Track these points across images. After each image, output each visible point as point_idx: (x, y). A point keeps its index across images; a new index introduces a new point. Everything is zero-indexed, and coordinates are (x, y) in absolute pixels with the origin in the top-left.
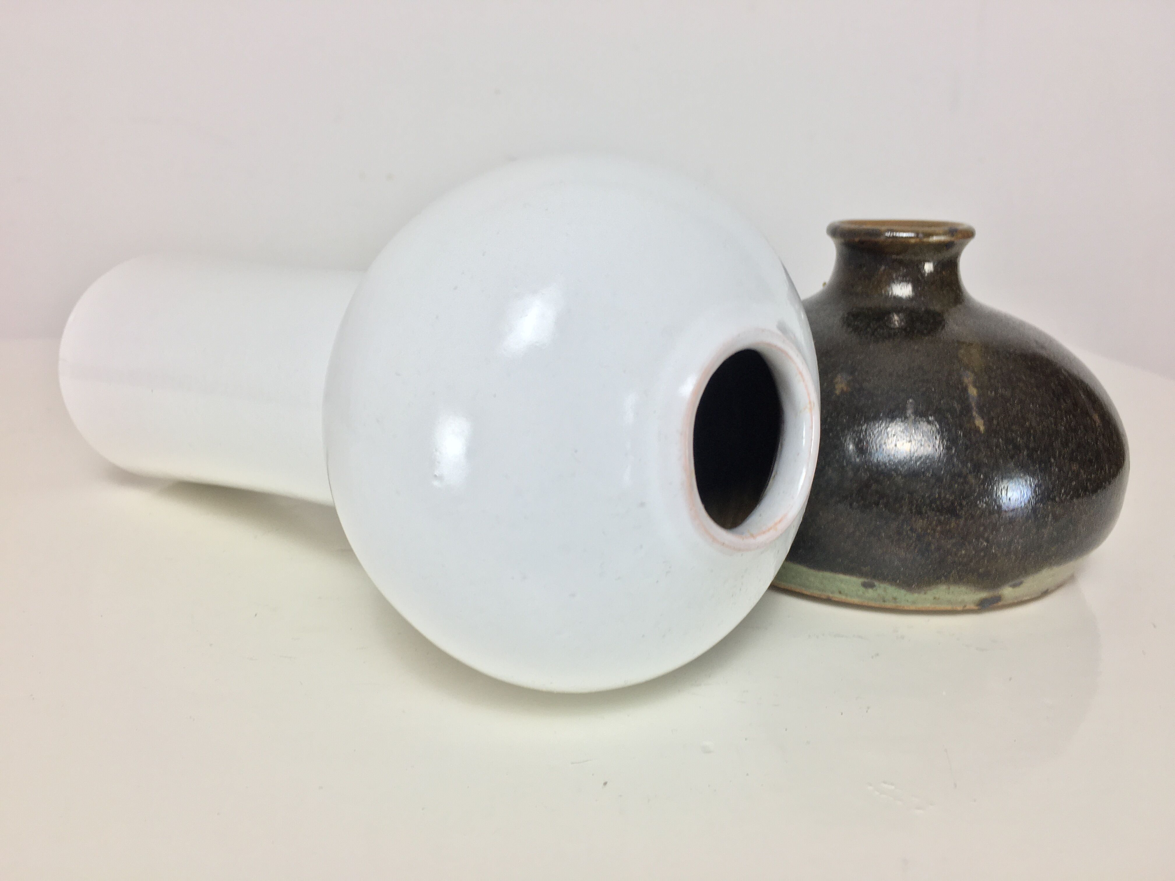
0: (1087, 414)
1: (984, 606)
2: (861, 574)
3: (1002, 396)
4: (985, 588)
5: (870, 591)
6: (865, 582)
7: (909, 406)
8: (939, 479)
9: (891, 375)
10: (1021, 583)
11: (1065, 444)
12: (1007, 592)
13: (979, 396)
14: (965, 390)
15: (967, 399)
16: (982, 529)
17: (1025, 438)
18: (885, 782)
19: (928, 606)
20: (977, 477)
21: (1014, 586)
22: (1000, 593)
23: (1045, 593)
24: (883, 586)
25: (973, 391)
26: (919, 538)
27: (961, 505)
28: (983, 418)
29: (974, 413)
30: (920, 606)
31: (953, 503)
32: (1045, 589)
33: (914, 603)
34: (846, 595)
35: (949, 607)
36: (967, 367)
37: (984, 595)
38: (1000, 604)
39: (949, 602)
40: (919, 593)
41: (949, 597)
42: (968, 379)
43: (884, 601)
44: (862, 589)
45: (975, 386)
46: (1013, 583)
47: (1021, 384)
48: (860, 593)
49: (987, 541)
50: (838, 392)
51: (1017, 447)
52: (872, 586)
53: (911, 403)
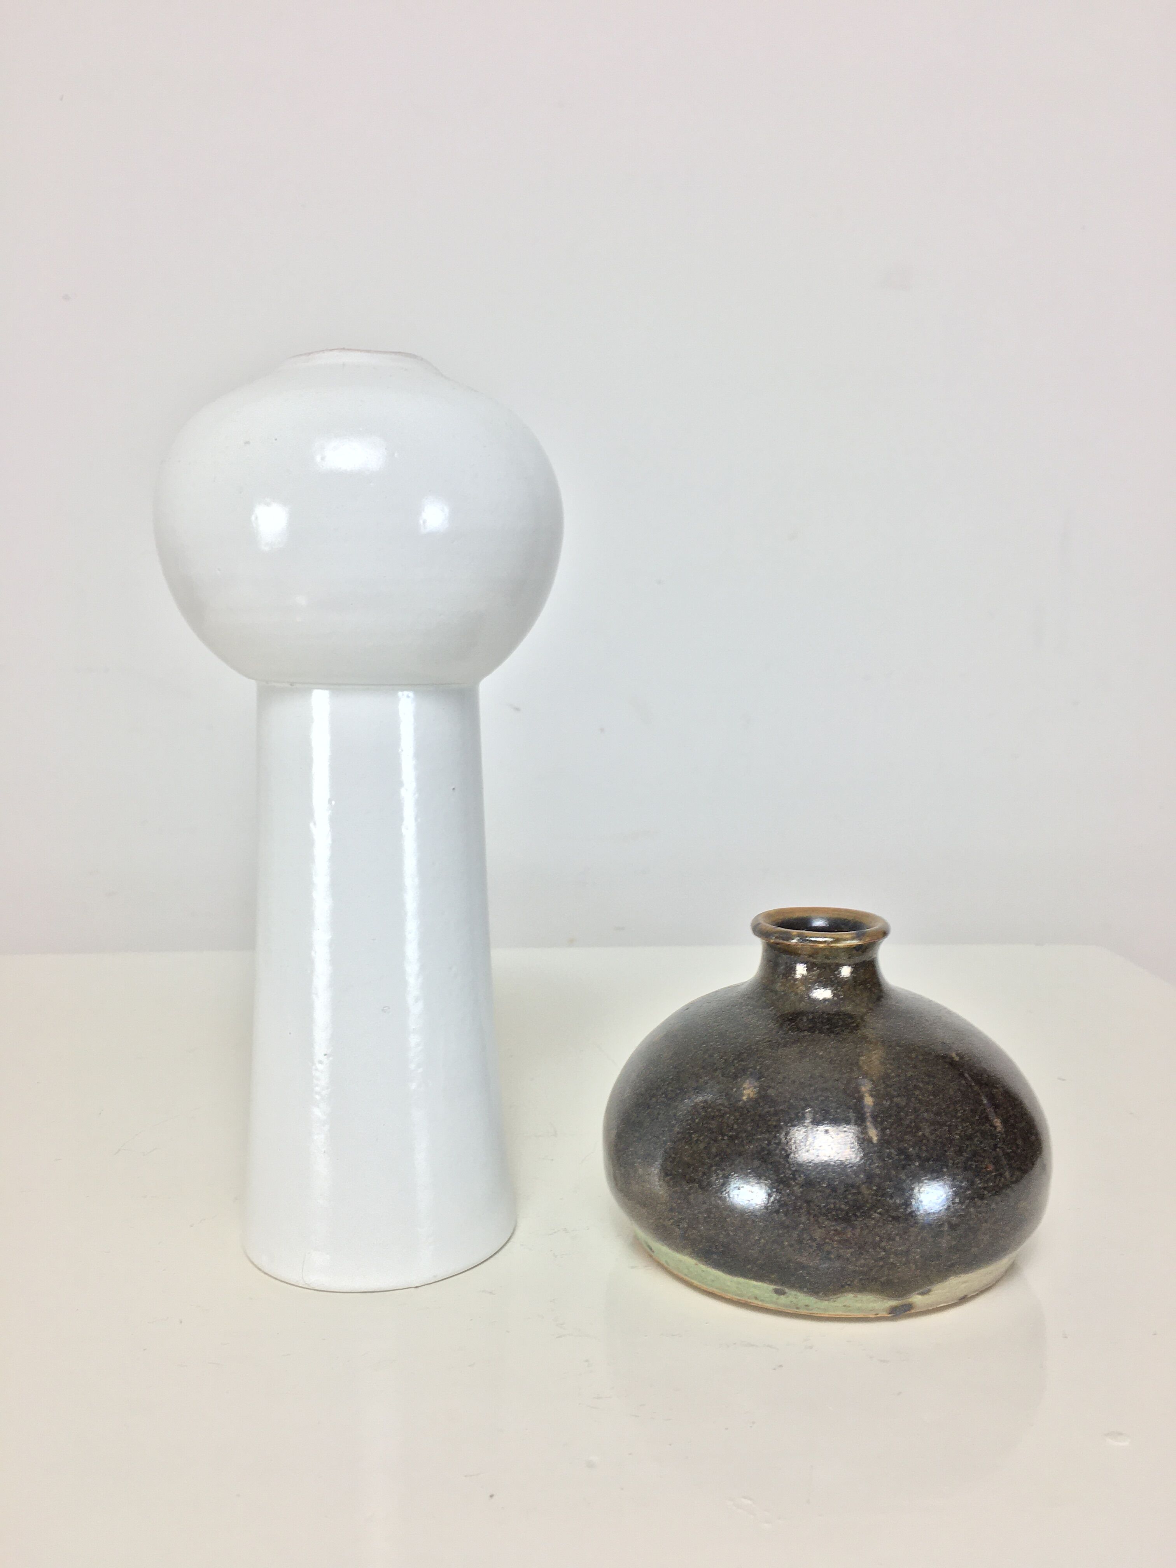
0: (987, 1119)
1: (897, 1313)
2: (771, 1282)
3: (897, 1105)
4: (890, 1296)
5: (782, 1297)
6: (776, 1288)
7: (807, 1115)
8: (834, 1190)
9: (794, 1082)
10: (929, 1291)
11: (960, 1152)
12: (917, 1299)
13: (876, 1104)
14: (860, 1099)
15: (862, 1108)
16: (878, 1239)
17: (917, 1148)
18: (745, 1498)
19: (839, 1313)
20: (869, 1188)
21: (923, 1294)
22: (910, 1300)
23: (964, 1300)
24: (794, 1293)
25: (869, 1101)
26: (819, 1247)
27: (855, 1215)
28: (876, 1128)
29: (868, 1124)
30: (832, 1314)
31: (847, 1213)
32: (962, 1295)
33: (825, 1310)
34: (762, 1301)
35: (861, 1315)
36: (865, 1075)
37: (893, 1303)
38: (913, 1311)
39: (859, 1310)
40: (828, 1300)
41: (859, 1305)
42: (866, 1087)
43: (798, 1308)
44: (775, 1296)
45: (872, 1096)
46: (921, 1291)
47: (917, 1092)
48: (774, 1299)
49: (884, 1250)
50: (745, 1098)
51: (908, 1157)
52: (784, 1293)
53: (810, 1112)
